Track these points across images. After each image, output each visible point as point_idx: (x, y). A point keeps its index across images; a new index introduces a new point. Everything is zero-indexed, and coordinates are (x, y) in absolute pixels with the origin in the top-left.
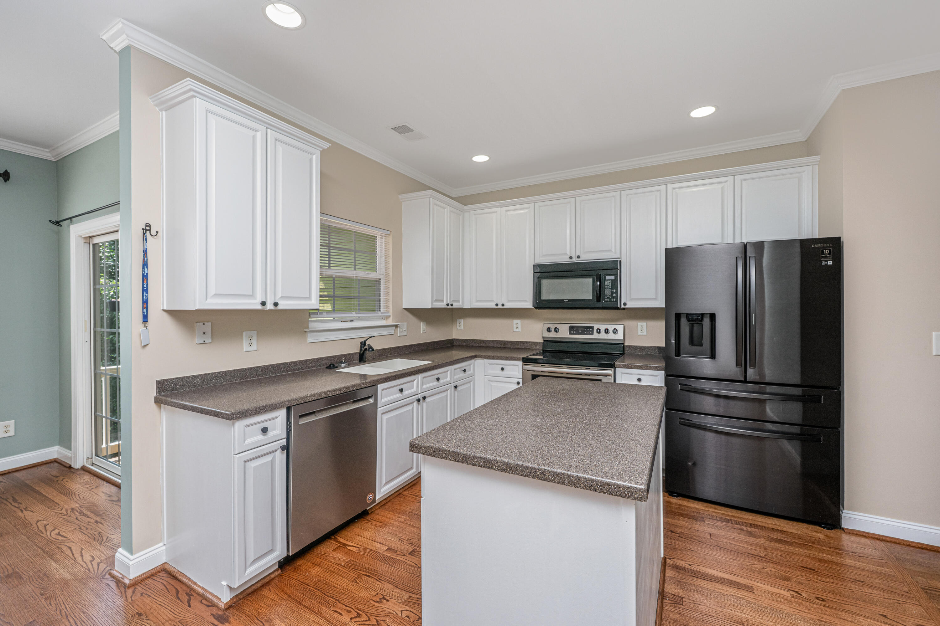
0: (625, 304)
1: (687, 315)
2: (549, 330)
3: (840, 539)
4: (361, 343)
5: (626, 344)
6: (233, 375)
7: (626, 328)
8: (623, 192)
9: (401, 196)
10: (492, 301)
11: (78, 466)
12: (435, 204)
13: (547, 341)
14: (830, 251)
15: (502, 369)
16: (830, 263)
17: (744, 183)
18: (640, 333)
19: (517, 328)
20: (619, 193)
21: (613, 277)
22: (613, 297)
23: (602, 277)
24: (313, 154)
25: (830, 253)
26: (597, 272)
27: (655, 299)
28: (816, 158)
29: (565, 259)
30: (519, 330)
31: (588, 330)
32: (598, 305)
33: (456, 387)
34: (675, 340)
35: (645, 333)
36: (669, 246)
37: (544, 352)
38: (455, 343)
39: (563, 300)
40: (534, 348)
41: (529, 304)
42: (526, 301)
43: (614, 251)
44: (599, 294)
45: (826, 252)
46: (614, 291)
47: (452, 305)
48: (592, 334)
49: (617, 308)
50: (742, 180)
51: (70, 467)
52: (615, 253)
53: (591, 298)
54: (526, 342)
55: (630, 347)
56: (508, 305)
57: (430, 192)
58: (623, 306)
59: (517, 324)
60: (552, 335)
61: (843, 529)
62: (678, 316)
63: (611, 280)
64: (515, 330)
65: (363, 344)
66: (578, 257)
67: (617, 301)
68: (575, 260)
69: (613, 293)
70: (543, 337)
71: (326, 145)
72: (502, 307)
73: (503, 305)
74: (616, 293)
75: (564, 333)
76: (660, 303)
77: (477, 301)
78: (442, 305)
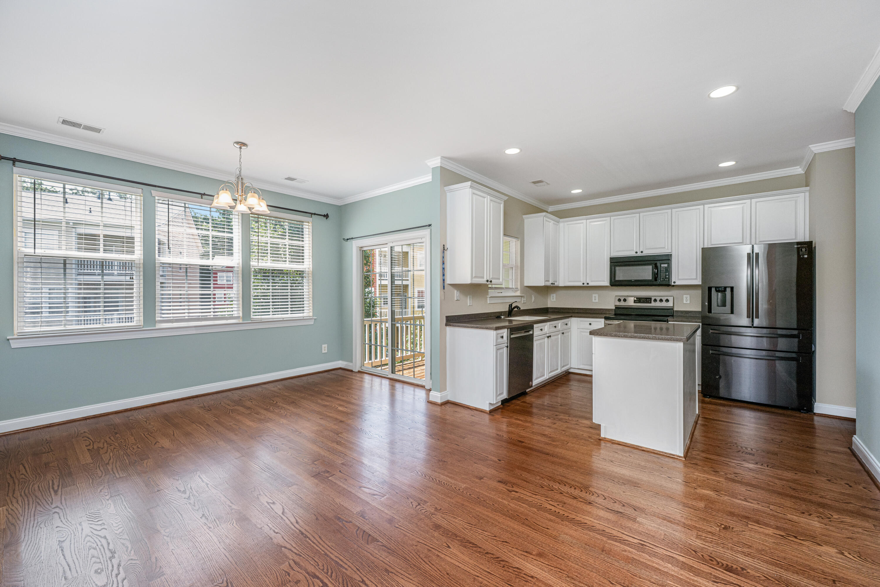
0: (674, 282)
1: (716, 288)
2: (619, 300)
3: (813, 420)
4: (509, 305)
5: (675, 309)
7: (675, 299)
8: (673, 210)
9: (524, 216)
10: (580, 281)
11: (357, 371)
12: (547, 221)
13: (617, 308)
14: (806, 249)
15: (590, 324)
16: (806, 256)
17: (758, 204)
18: (685, 302)
19: (595, 299)
20: (670, 210)
21: (666, 265)
22: (666, 278)
23: (658, 265)
24: (501, 204)
25: (806, 251)
26: (656, 262)
27: (696, 279)
28: (808, 188)
29: (632, 254)
30: (597, 301)
31: (648, 300)
32: (655, 283)
33: (563, 333)
34: (708, 303)
35: (689, 302)
36: (705, 247)
37: (615, 314)
38: (549, 310)
39: (631, 280)
40: (608, 313)
41: (607, 283)
42: (604, 281)
43: (667, 248)
44: (655, 276)
45: (804, 250)
46: (667, 274)
47: (554, 284)
48: (651, 303)
49: (669, 285)
50: (756, 202)
51: (352, 371)
52: (668, 249)
53: (651, 279)
54: (602, 309)
55: (677, 311)
56: (591, 284)
57: (544, 214)
58: (673, 284)
59: (595, 297)
60: (622, 304)
61: (815, 413)
62: (710, 289)
63: (665, 267)
64: (594, 301)
65: (511, 306)
66: (642, 252)
67: (669, 280)
68: (639, 254)
69: (666, 275)
70: (615, 305)
71: (506, 198)
72: (587, 285)
73: (588, 284)
74: (669, 275)
75: (631, 302)
76: (699, 282)
77: (569, 281)
78: (548, 284)
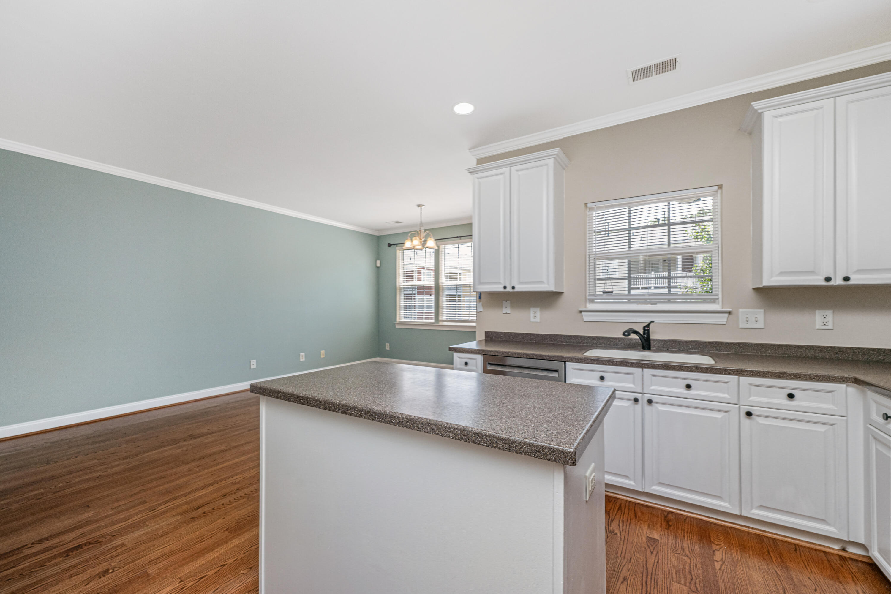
6: (522, 336)
